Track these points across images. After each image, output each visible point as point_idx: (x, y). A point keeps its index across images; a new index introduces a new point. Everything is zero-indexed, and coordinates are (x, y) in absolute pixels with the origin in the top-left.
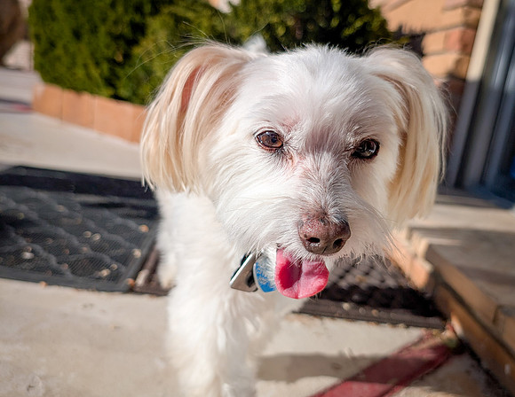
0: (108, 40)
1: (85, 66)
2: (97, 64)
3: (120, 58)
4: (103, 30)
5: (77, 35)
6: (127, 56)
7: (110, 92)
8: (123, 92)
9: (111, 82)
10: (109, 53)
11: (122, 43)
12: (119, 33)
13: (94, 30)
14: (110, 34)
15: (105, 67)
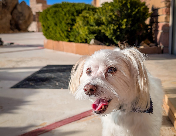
0: (65, 25)
1: (59, 33)
2: (63, 32)
3: (69, 30)
4: (63, 22)
5: (56, 24)
6: (71, 29)
7: (68, 40)
8: (72, 39)
9: (67, 37)
10: (66, 29)
11: (69, 25)
12: (68, 22)
13: (61, 22)
14: (65, 23)
15: (65, 33)
